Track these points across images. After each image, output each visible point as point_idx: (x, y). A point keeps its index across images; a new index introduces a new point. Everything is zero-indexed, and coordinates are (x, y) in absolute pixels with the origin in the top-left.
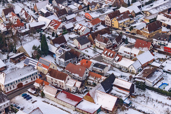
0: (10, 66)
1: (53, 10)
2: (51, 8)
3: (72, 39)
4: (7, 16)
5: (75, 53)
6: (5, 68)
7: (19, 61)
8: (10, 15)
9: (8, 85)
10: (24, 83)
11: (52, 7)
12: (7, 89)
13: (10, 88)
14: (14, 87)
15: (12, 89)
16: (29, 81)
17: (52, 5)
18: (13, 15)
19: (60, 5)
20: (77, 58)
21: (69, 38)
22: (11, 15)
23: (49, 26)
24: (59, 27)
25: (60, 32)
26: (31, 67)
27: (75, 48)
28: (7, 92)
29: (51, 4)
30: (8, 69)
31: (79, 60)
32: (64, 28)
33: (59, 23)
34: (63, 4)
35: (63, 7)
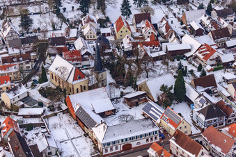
0: (121, 110)
1: (210, 26)
2: (207, 22)
3: (227, 81)
4: (138, 25)
5: (225, 108)
6: (114, 112)
7: (137, 104)
8: (143, 24)
9: (109, 144)
10: (134, 144)
11: (209, 21)
12: (106, 150)
13: (111, 149)
14: (117, 148)
15: (114, 151)
16: (143, 142)
17: (209, 18)
18: (147, 25)
19: (222, 20)
20: (227, 117)
21: (224, 78)
22: (144, 26)
23: (197, 53)
24: (211, 58)
25: (212, 65)
26: (149, 122)
27: (228, 97)
28: (104, 153)
29: (208, 16)
30: (117, 115)
31: (230, 121)
32: (218, 59)
33: (213, 51)
34: (228, 18)
35: (226, 25)
